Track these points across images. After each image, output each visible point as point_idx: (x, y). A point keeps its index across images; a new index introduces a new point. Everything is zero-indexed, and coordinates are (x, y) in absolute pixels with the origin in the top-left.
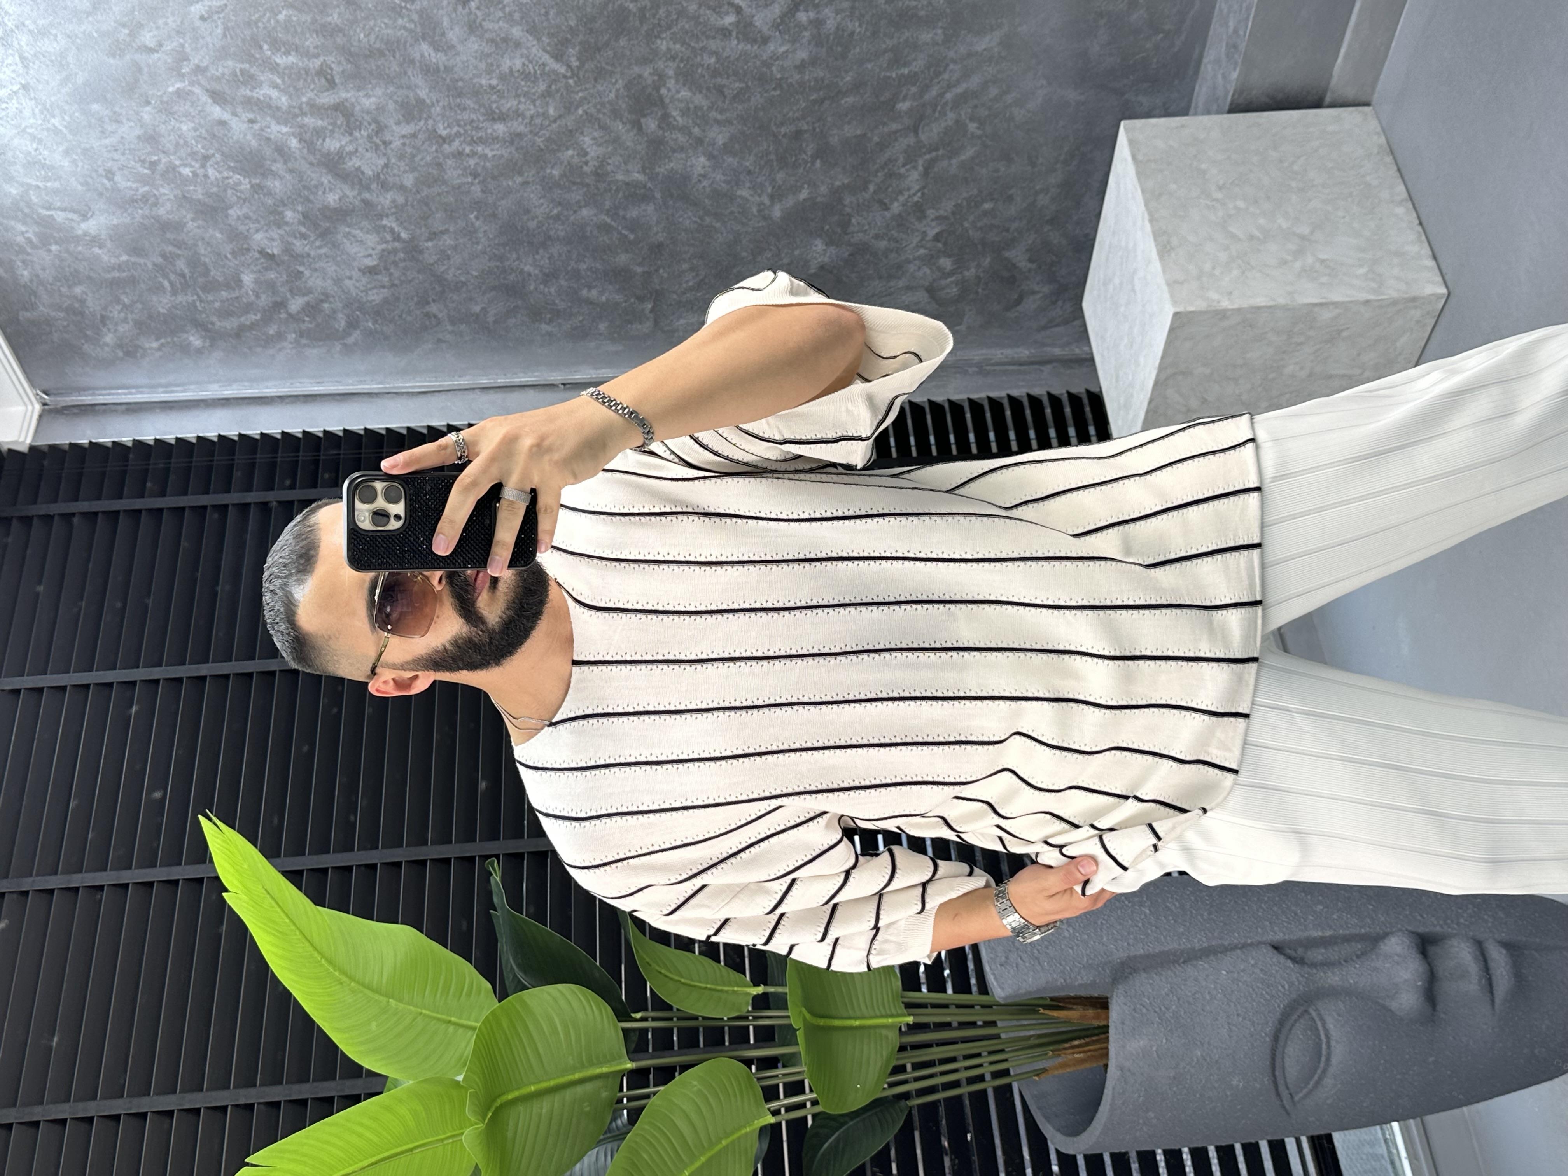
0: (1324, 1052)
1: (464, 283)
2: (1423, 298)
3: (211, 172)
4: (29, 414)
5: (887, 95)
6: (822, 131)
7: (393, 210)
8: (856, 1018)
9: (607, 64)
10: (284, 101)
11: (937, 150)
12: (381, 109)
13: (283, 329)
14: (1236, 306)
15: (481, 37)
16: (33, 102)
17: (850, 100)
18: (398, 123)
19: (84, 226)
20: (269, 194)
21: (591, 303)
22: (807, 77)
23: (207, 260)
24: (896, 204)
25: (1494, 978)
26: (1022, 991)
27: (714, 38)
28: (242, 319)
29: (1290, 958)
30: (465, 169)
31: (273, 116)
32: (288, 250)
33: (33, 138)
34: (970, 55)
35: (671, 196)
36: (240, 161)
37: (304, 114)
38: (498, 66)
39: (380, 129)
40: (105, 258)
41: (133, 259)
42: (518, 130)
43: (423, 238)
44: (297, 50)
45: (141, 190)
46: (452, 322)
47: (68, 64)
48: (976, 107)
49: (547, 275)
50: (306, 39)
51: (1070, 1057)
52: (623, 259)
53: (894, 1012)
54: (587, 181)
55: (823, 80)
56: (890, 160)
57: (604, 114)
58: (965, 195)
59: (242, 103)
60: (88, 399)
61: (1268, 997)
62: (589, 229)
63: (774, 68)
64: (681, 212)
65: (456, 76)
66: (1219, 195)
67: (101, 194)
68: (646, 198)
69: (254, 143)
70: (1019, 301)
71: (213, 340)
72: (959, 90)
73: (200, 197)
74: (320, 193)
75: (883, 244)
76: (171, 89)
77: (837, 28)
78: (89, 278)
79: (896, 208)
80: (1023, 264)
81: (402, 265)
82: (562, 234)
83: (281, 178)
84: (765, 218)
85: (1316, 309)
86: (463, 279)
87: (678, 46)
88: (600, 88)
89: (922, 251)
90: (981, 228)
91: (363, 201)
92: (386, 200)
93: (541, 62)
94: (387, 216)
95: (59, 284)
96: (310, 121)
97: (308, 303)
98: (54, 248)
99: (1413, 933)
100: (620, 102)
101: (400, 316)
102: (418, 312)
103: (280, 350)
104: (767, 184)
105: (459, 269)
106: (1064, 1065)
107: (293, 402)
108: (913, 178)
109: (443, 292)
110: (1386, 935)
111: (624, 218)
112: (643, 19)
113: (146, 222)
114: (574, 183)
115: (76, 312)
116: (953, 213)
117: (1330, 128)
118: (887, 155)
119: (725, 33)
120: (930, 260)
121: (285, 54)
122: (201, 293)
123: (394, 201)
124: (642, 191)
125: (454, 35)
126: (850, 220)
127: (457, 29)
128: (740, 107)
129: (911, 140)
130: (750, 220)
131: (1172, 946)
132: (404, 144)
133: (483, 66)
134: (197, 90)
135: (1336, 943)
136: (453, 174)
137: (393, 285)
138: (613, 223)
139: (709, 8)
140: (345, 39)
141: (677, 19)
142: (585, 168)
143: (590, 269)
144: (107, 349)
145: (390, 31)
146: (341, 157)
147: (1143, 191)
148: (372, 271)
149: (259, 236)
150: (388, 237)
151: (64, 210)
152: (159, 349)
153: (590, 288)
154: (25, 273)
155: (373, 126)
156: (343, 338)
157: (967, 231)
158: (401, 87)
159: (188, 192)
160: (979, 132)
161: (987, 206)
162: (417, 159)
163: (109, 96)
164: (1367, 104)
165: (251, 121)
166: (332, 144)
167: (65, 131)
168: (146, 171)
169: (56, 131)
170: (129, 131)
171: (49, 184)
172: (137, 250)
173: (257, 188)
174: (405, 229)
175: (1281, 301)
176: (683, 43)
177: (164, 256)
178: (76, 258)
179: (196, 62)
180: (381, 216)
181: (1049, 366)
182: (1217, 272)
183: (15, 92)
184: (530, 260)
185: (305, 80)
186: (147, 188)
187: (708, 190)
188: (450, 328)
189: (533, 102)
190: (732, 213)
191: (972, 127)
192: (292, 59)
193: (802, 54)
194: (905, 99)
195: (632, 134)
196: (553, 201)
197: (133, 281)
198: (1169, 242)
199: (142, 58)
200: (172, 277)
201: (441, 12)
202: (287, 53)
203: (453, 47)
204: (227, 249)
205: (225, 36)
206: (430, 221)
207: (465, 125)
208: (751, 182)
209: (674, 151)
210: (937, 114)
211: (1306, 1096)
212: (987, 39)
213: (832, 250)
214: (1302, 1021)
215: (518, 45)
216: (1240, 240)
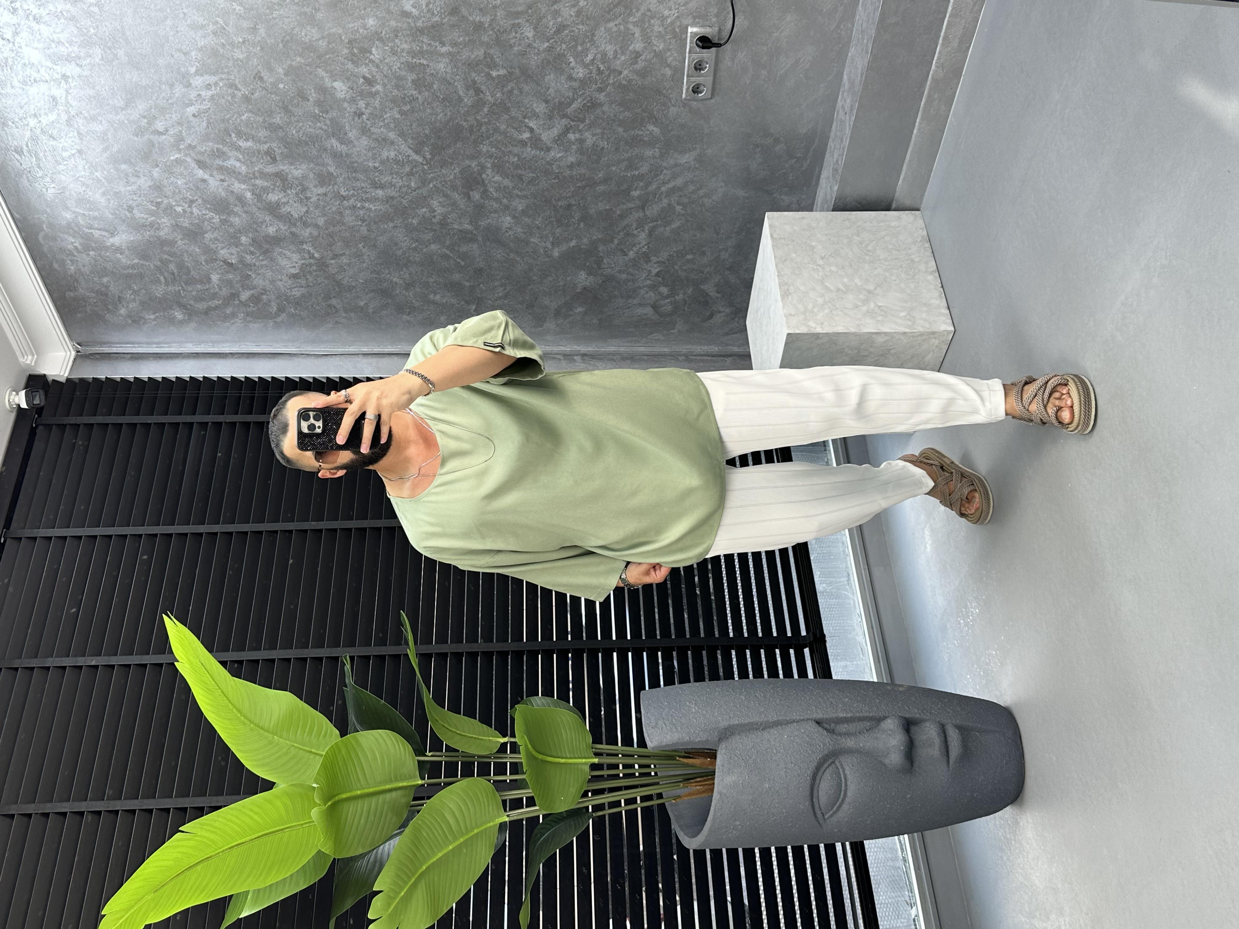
0: (843, 789)
1: (354, 287)
2: (939, 332)
3: (195, 210)
4: (67, 357)
5: (625, 186)
6: (584, 206)
7: (310, 239)
8: (562, 758)
9: (449, 157)
10: (243, 169)
11: (657, 221)
12: (305, 177)
13: (236, 310)
14: (825, 332)
15: (369, 137)
16: (84, 161)
17: (601, 188)
18: (316, 186)
19: (111, 240)
20: (231, 225)
21: (436, 304)
22: (575, 173)
23: (189, 265)
24: (631, 253)
25: (950, 747)
26: (664, 744)
27: (516, 146)
28: (210, 303)
29: (826, 729)
30: (357, 217)
31: (237, 178)
32: (242, 261)
33: (83, 184)
34: (676, 165)
35: (489, 240)
36: (214, 205)
37: (256, 178)
38: (380, 155)
39: (304, 189)
40: (124, 261)
41: (141, 262)
42: (392, 195)
43: (329, 258)
44: (253, 138)
45: (150, 220)
46: (346, 312)
47: (108, 139)
48: (681, 196)
49: (408, 285)
50: (259, 132)
51: (694, 788)
52: (457, 277)
53: (587, 756)
54: (435, 228)
55: (584, 175)
56: (627, 225)
57: (446, 188)
58: (675, 249)
59: (216, 169)
60: (106, 350)
61: (810, 752)
62: (435, 257)
63: (554, 166)
64: (495, 250)
65: (353, 160)
66: (821, 262)
67: (124, 221)
68: (473, 240)
69: (223, 194)
70: (711, 316)
71: (190, 315)
72: (670, 185)
73: (187, 225)
74: (264, 226)
75: (624, 276)
76: (172, 158)
77: (593, 145)
78: (112, 272)
79: (631, 254)
80: (713, 294)
81: (314, 274)
82: (418, 259)
83: (240, 216)
84: (548, 257)
85: (874, 336)
86: (353, 284)
87: (494, 149)
88: (444, 171)
89: (649, 282)
90: (686, 270)
91: (291, 233)
92: (306, 233)
93: (407, 154)
94: (306, 243)
95: (93, 275)
96: (258, 182)
97: (253, 295)
98: (91, 253)
99: (902, 717)
100: (457, 181)
101: (312, 306)
102: (324, 304)
103: (233, 323)
104: (550, 236)
105: (351, 278)
106: (690, 794)
107: (239, 358)
108: (642, 237)
109: (340, 291)
110: (885, 718)
111: (458, 251)
112: (471, 132)
113: (151, 240)
114: (426, 229)
115: (103, 294)
116: (668, 260)
117: (893, 224)
118: (626, 222)
119: (523, 143)
120: (653, 287)
121: (245, 140)
122: (184, 285)
123: (311, 234)
124: (470, 235)
125: (352, 134)
126: (603, 261)
127: (354, 131)
128: (533, 188)
129: (641, 214)
130: (539, 257)
131: (756, 719)
132: (319, 200)
133: (370, 154)
134: (189, 159)
135: (854, 721)
136: (349, 219)
137: (308, 286)
138: (451, 254)
139: (514, 128)
140: (284, 133)
141: (493, 134)
142: (434, 220)
143: (435, 282)
144: (121, 318)
145: (312, 130)
146: (278, 205)
147: (775, 257)
148: (295, 276)
149: (222, 252)
150: (306, 256)
151: (100, 230)
152: (155, 320)
153: (435, 294)
154: (72, 268)
155: (300, 187)
156: (275, 318)
157: (677, 272)
158: (317, 164)
159: (179, 222)
160: (683, 212)
161: (689, 257)
162: (326, 209)
163: (133, 160)
164: (918, 210)
165: (222, 180)
166: (273, 197)
167: (103, 180)
168: (153, 208)
169: (99, 181)
170: (144, 182)
171: (91, 213)
172: (144, 256)
173: (223, 222)
174: (317, 251)
175: (853, 330)
176: (497, 148)
177: (161, 261)
178: (105, 260)
179: (189, 142)
180: (302, 243)
181: (731, 358)
182: (815, 310)
183: (73, 155)
184: (397, 274)
185: (257, 157)
186: (153, 218)
187: (512, 237)
188: (344, 315)
189: (402, 178)
190: (527, 252)
191: (679, 208)
192: (249, 144)
193: (572, 159)
194: (636, 189)
195: (464, 201)
196: (412, 239)
197: (141, 276)
198: (788, 290)
199: (155, 138)
200: (166, 274)
201: (344, 120)
202: (247, 140)
203: (352, 142)
204: (203, 258)
205: (208, 127)
206: (333, 247)
207: (358, 190)
208: (539, 234)
209: (491, 213)
210: (656, 200)
211: (832, 816)
212: (687, 156)
213: (591, 278)
214: (830, 768)
215: (392, 143)
216: (831, 291)
